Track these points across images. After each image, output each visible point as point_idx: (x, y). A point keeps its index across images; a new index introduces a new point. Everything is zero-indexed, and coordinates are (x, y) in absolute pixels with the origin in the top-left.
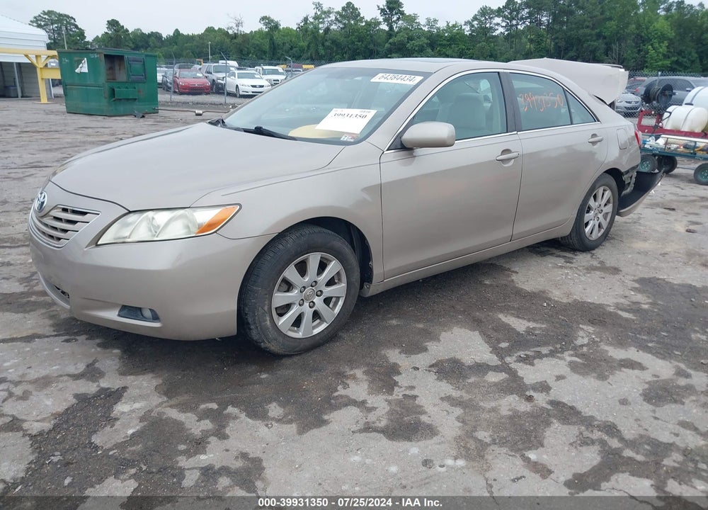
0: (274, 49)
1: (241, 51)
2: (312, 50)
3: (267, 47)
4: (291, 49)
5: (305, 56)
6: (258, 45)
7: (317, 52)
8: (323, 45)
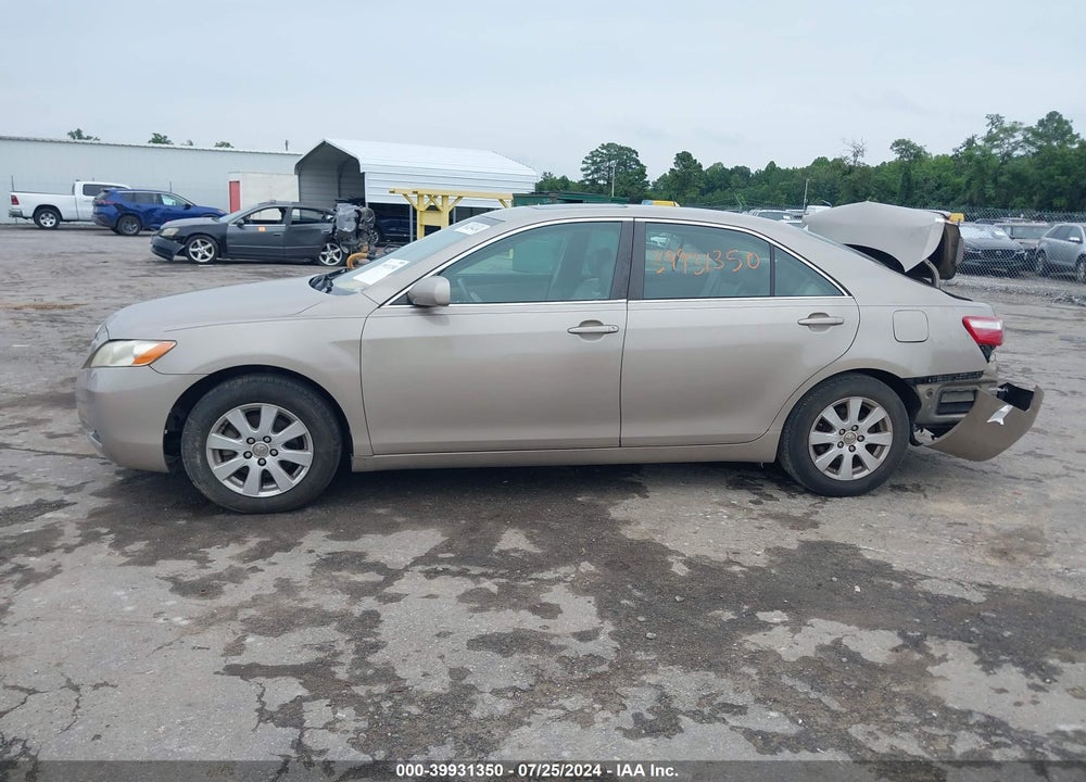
0: (909, 189)
1: (857, 191)
2: (974, 190)
3: (897, 187)
4: (938, 187)
5: (960, 198)
6: (884, 182)
7: (982, 192)
8: (995, 181)
